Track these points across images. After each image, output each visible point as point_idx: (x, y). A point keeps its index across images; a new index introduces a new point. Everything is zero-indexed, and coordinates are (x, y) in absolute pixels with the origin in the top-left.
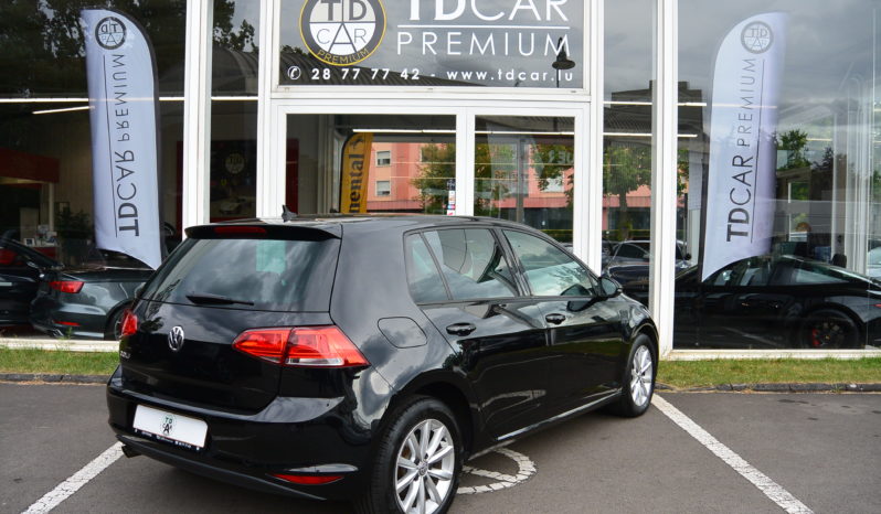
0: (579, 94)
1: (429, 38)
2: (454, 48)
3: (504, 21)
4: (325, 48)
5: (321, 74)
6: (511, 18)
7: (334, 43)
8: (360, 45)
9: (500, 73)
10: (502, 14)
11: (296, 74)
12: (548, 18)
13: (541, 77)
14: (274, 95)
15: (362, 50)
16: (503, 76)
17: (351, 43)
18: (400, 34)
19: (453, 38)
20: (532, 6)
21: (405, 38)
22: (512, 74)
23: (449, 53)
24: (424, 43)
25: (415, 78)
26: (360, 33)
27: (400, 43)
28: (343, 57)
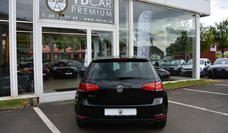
0: (114, 26)
1: (80, 9)
2: (86, 12)
3: (97, 6)
4: (53, 9)
5: (51, 16)
6: (99, 6)
7: (55, 8)
8: (62, 9)
9: (96, 19)
10: (97, 5)
11: (44, 15)
12: (107, 7)
13: (106, 21)
14: (38, 21)
15: (63, 10)
17: (60, 8)
18: (72, 7)
19: (86, 10)
20: (103, 4)
21: (74, 8)
22: (99, 20)
23: (85, 13)
24: (78, 10)
25: (76, 19)
27: (72, 9)
28: (58, 12)
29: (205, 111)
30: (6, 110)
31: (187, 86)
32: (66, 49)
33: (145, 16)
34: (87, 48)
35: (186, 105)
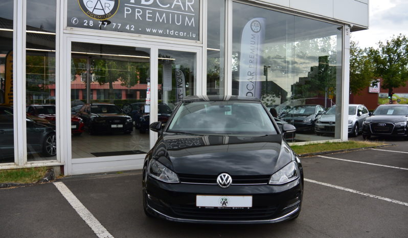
0: (198, 43)
1: (139, 12)
2: (149, 18)
3: (169, 8)
5: (88, 23)
6: (172, 7)
7: (94, 8)
8: (107, 11)
9: (168, 31)
10: (169, 5)
11: (76, 21)
12: (187, 10)
13: (184, 34)
14: (65, 31)
15: (108, 14)
16: (169, 32)
17: (103, 9)
18: (126, 8)
19: (149, 13)
20: (181, 4)
21: (128, 10)
22: (173, 32)
23: (147, 20)
24: (136, 14)
25: (132, 29)
26: (107, 5)
27: (126, 12)
29: (352, 193)
30: (6, 186)
31: (325, 151)
32: (113, 83)
33: (254, 28)
34: (149, 81)
35: (320, 183)
